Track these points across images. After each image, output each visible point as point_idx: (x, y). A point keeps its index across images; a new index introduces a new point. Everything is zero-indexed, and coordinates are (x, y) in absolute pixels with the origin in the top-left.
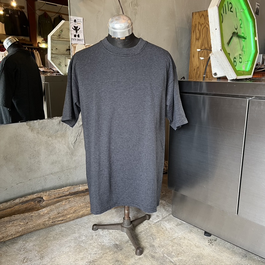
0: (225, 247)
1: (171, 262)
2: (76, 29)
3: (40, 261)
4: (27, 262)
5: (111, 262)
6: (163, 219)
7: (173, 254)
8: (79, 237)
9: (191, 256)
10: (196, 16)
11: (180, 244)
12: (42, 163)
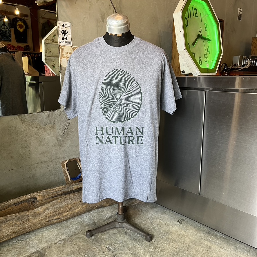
0: (192, 225)
2: (64, 32)
9: (160, 232)
11: (152, 223)
12: (32, 152)
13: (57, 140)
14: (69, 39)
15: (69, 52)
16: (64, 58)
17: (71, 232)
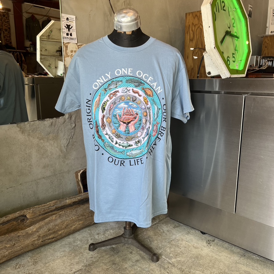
0: (223, 247)
1: (170, 263)
2: (68, 27)
3: (33, 266)
4: (20, 268)
5: (108, 265)
6: (159, 221)
7: (171, 255)
8: (74, 242)
9: (189, 257)
10: (190, 17)
11: (178, 246)
12: (33, 167)
13: (61, 151)
14: (74, 35)
15: (74, 49)
16: (68, 56)
17: (86, 260)
